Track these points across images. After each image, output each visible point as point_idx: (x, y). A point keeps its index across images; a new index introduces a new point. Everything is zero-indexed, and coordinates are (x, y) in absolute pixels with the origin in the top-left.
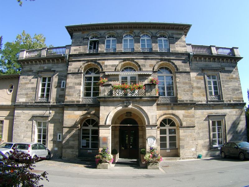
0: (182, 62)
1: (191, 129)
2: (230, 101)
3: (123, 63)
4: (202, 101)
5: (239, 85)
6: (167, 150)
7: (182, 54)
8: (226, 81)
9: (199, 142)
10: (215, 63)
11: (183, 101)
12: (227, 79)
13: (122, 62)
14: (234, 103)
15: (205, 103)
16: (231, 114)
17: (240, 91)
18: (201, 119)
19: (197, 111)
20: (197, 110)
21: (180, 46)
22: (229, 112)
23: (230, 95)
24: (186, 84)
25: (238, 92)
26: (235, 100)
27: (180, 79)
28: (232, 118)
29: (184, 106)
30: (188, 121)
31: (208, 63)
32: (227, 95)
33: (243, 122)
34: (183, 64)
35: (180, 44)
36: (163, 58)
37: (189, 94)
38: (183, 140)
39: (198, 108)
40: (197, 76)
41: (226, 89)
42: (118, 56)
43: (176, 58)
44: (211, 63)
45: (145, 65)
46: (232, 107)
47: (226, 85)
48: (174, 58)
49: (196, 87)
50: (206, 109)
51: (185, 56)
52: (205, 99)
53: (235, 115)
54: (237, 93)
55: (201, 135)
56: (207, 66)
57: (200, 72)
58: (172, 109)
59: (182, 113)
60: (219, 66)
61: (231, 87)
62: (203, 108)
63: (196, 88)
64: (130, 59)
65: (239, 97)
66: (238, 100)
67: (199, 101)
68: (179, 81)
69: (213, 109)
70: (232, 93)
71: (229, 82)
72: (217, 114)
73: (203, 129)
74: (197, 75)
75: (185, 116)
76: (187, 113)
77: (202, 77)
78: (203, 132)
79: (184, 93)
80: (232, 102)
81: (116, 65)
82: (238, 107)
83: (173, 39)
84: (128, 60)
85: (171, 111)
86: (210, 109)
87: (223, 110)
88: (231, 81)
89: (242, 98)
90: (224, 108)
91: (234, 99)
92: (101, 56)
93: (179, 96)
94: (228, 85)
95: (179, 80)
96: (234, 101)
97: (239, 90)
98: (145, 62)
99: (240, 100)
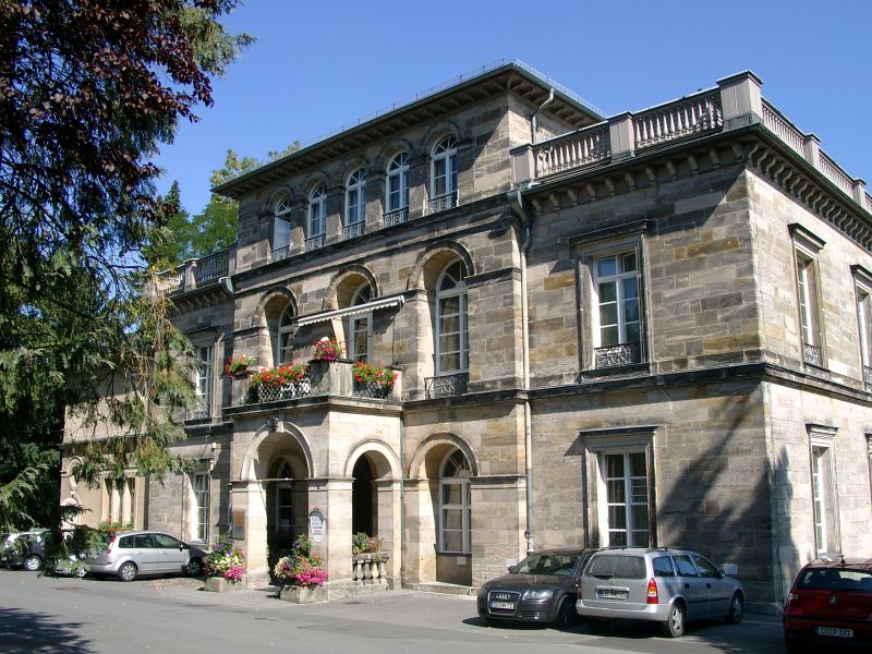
0: (491, 236)
1: (505, 486)
2: (683, 362)
3: (339, 280)
4: (561, 377)
5: (740, 273)
6: (459, 558)
7: (491, 202)
8: (672, 270)
9: (547, 539)
10: (629, 195)
11: (481, 386)
12: (678, 257)
13: (336, 277)
14: (702, 368)
15: (572, 382)
16: (685, 422)
17: (744, 305)
18: (555, 448)
19: (544, 415)
20: (545, 412)
21: (489, 171)
22: (677, 413)
23: (688, 332)
24: (498, 321)
25: (731, 311)
26: (715, 352)
27: (478, 303)
28: (688, 441)
29: (487, 405)
30: (497, 457)
31: (600, 203)
32: (669, 335)
33: (749, 458)
34: (492, 243)
35: (488, 162)
36: (436, 235)
37: (504, 356)
38: (482, 526)
39: (548, 404)
40: (553, 276)
41: (671, 309)
42: (329, 258)
43: (472, 226)
44: (613, 200)
45: (387, 274)
46: (694, 389)
47: (671, 287)
48: (466, 227)
49: (546, 321)
50: (574, 409)
51: (500, 208)
52: (576, 366)
53: (708, 427)
54: (727, 319)
55: (556, 508)
56: (593, 218)
57: (564, 255)
58: (453, 418)
59: (478, 431)
60: (650, 203)
61: (698, 296)
62: (564, 406)
63: (544, 328)
64: (353, 262)
65: (738, 336)
66: (726, 350)
67: (552, 378)
68: (476, 311)
69: (603, 405)
70: (700, 322)
71: (688, 270)
72: (618, 424)
73: (561, 487)
74: (551, 272)
75: (489, 441)
76: (493, 428)
77: (568, 277)
78: (561, 498)
79: (489, 354)
80: (693, 366)
81: (323, 290)
82: (723, 387)
83: (468, 146)
84: (351, 268)
85: (447, 427)
86: (592, 407)
87: (645, 407)
88: (699, 265)
89: (756, 340)
90: (651, 396)
91: (707, 352)
92: (295, 267)
93: (472, 370)
94: (680, 285)
95: (475, 307)
96: (700, 360)
97: (739, 300)
98: (389, 264)
99: (737, 349)
